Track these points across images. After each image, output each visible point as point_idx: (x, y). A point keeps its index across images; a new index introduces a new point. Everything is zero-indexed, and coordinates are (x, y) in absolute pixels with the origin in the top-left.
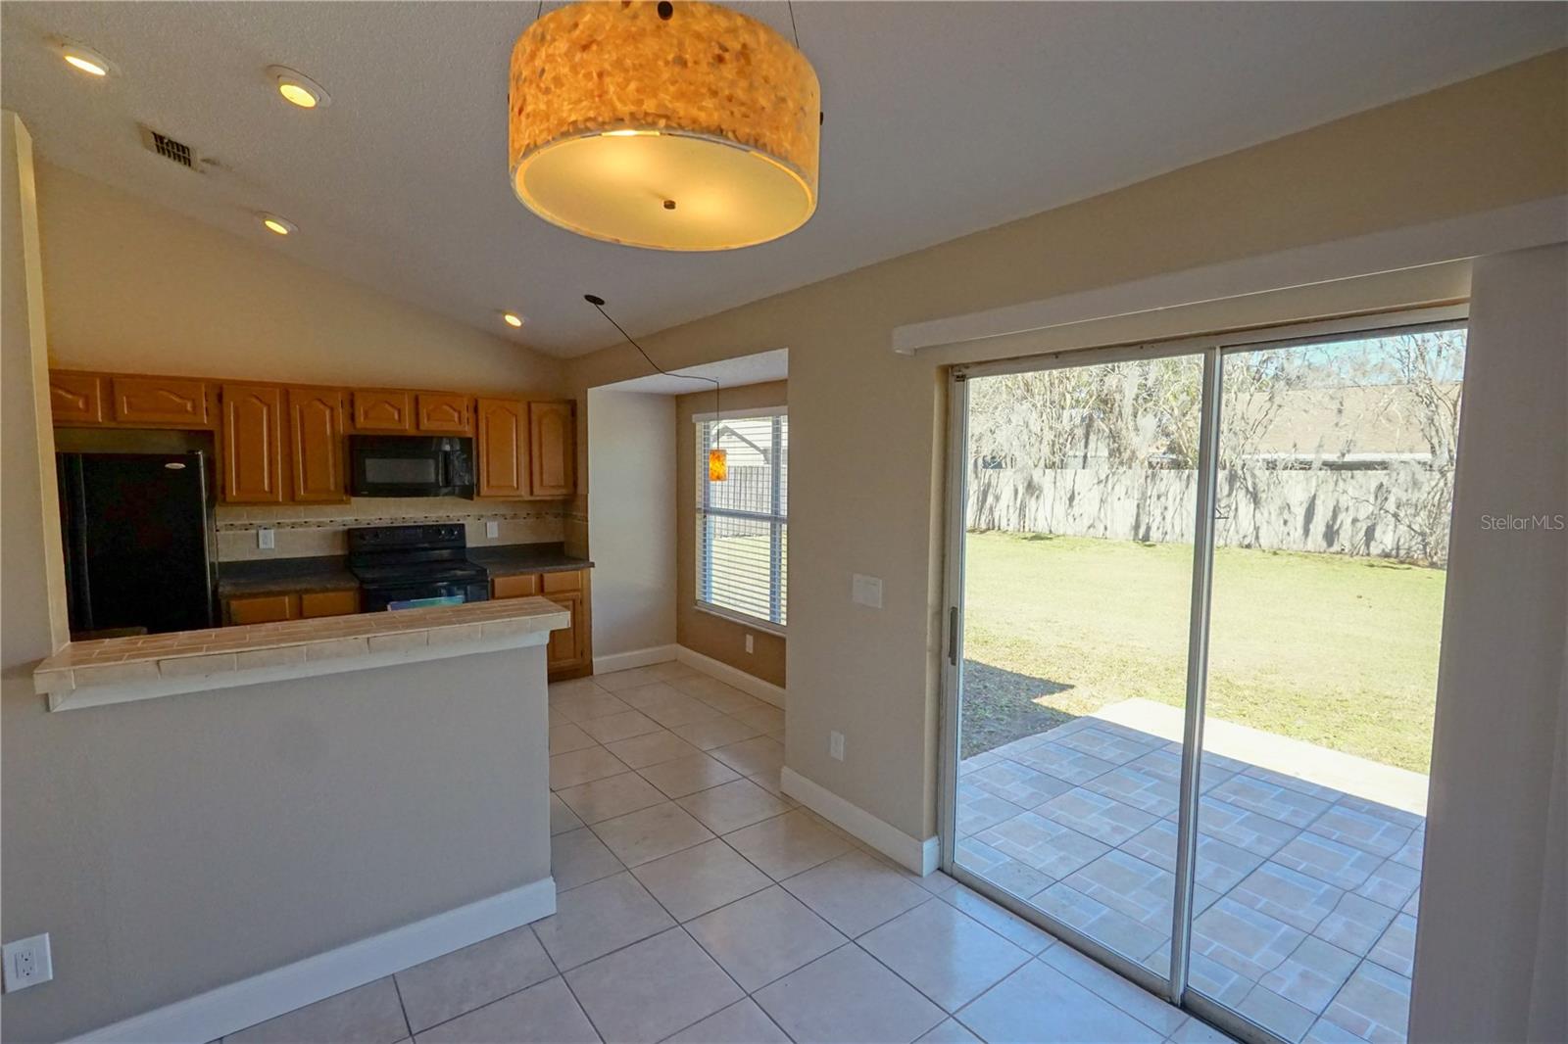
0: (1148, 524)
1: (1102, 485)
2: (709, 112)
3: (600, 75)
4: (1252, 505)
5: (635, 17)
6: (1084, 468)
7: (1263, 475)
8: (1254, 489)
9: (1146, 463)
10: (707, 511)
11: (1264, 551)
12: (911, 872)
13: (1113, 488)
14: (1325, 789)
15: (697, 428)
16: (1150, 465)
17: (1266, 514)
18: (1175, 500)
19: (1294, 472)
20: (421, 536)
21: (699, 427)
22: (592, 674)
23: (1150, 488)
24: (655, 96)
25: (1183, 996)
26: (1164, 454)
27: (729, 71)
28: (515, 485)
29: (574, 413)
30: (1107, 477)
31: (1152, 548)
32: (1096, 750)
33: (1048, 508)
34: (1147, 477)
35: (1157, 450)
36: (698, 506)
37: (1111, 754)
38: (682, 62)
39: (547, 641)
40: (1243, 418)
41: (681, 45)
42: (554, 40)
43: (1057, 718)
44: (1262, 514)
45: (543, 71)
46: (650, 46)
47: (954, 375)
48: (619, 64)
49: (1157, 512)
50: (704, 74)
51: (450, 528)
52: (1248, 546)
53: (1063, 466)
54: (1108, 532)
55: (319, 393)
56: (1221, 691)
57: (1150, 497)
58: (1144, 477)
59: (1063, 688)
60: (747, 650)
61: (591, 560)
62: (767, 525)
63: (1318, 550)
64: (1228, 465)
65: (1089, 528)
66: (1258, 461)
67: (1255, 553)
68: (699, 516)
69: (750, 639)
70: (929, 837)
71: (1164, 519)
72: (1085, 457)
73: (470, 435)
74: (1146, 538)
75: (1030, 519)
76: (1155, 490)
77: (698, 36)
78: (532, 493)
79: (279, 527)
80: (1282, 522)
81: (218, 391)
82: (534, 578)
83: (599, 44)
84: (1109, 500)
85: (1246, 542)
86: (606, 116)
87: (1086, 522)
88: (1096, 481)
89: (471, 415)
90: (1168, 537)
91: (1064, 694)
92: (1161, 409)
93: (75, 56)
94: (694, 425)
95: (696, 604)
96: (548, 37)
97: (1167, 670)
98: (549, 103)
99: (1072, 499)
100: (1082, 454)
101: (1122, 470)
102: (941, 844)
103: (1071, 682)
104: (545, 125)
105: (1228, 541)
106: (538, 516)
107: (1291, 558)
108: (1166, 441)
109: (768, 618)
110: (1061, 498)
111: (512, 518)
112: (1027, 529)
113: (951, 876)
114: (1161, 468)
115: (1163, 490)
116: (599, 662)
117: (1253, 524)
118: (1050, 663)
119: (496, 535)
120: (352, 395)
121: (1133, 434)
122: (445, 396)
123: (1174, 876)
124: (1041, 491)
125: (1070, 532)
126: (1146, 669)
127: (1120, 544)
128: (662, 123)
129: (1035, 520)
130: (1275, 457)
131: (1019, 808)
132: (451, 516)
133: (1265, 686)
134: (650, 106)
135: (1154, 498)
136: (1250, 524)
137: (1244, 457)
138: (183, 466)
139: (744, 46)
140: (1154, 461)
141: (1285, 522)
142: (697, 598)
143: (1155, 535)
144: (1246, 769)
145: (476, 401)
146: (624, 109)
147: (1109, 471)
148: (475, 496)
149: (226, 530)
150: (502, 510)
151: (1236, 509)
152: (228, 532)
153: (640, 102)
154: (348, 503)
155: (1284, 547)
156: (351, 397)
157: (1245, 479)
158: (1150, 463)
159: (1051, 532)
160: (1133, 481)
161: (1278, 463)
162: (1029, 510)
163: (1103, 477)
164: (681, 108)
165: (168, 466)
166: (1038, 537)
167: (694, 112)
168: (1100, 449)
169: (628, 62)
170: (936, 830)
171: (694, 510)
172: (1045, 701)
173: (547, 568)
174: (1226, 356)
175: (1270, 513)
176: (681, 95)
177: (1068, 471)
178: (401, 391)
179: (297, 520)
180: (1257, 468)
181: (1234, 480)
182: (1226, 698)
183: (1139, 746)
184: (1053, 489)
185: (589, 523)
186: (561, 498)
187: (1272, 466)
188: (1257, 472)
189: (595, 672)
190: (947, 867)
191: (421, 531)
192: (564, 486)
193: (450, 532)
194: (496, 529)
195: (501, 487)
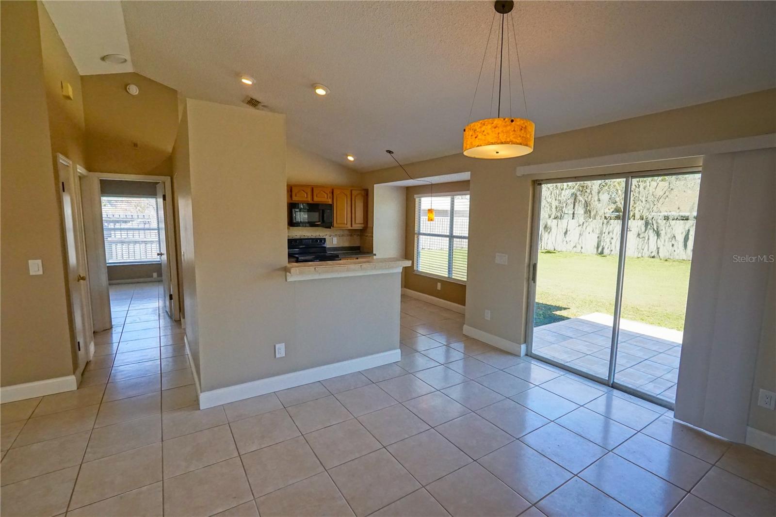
0: (603, 246)
1: (581, 227)
2: (519, 140)
3: (498, 134)
4: (656, 237)
5: (506, 122)
6: (573, 219)
7: (662, 223)
8: (657, 229)
9: (603, 217)
10: (420, 234)
11: (661, 259)
12: (517, 355)
13: (586, 228)
14: (673, 342)
16: (605, 218)
17: (663, 241)
18: (617, 234)
19: (678, 221)
21: (417, 200)
23: (604, 229)
24: (509, 137)
25: (612, 384)
26: (613, 212)
27: (523, 131)
28: (346, 223)
29: (367, 194)
30: (583, 223)
31: (604, 257)
32: (580, 328)
33: (554, 238)
34: (603, 223)
35: (609, 210)
36: (416, 232)
37: (587, 329)
38: (514, 131)
39: (401, 271)
40: (653, 195)
41: (515, 127)
42: (487, 125)
43: (562, 318)
44: (661, 241)
45: (484, 131)
46: (509, 128)
47: (537, 183)
48: (502, 131)
49: (608, 240)
50: (518, 133)
51: (321, 239)
52: (653, 257)
53: (561, 218)
54: (583, 250)
56: (634, 312)
57: (604, 233)
58: (601, 224)
59: (565, 309)
60: (438, 289)
61: (374, 253)
62: (448, 239)
63: (688, 259)
64: (644, 217)
65: (574, 247)
66: (660, 216)
67: (657, 260)
68: (416, 236)
69: (439, 285)
70: (523, 344)
71: (611, 243)
72: (574, 214)
73: (330, 203)
74: (602, 253)
75: (544, 243)
76: (607, 230)
77: (518, 125)
78: (352, 226)
80: (671, 245)
83: (498, 127)
84: (584, 234)
85: (653, 255)
86: (499, 142)
87: (573, 245)
88: (578, 225)
89: (331, 194)
90: (613, 252)
91: (565, 311)
92: (611, 190)
93: (247, 79)
94: (415, 199)
95: (414, 272)
96: (486, 124)
97: (610, 304)
98: (485, 138)
99: (566, 233)
100: (572, 212)
101: (590, 220)
102: (527, 347)
103: (569, 307)
104: (484, 142)
105: (643, 254)
106: (351, 235)
107: (674, 263)
108: (614, 206)
109: (447, 276)
110: (560, 233)
111: (343, 236)
112: (543, 248)
113: (531, 357)
114: (611, 219)
115: (611, 229)
117: (656, 246)
118: (559, 301)
119: (336, 243)
121: (597, 203)
122: (322, 187)
123: (609, 362)
124: (551, 230)
125: (564, 250)
126: (601, 303)
127: (589, 255)
128: (511, 143)
129: (547, 243)
130: (669, 214)
131: (552, 343)
132: (322, 235)
133: (653, 311)
134: (508, 140)
135: (607, 233)
136: (655, 246)
137: (653, 214)
139: (526, 126)
140: (607, 216)
141: (673, 245)
142: (415, 269)
143: (606, 251)
144: (641, 336)
145: (333, 189)
146: (503, 141)
147: (584, 221)
148: (331, 227)
150: (339, 233)
151: (648, 239)
153: (506, 139)
155: (672, 258)
156: (292, 188)
157: (653, 224)
158: (605, 217)
159: (555, 250)
160: (596, 225)
161: (670, 217)
162: (544, 239)
163: (581, 223)
164: (514, 140)
166: (549, 252)
167: (517, 140)
168: (580, 210)
169: (504, 131)
170: (525, 342)
171: (414, 234)
172: (558, 313)
174: (633, 179)
175: (665, 241)
176: (514, 138)
177: (564, 220)
178: (307, 186)
180: (659, 219)
181: (648, 226)
182: (635, 314)
183: (598, 329)
184: (556, 229)
185: (374, 238)
186: (361, 228)
187: (667, 218)
188: (659, 221)
190: (529, 354)
191: (311, 240)
192: (363, 223)
193: (321, 241)
194: (336, 241)
195: (341, 223)
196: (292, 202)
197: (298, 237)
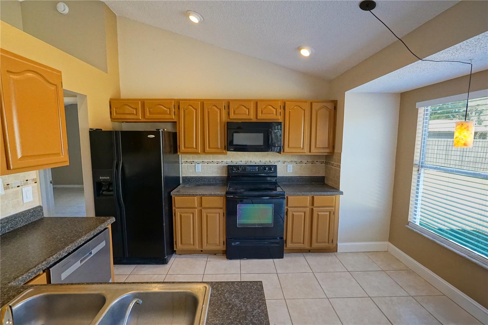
10: (421, 166)
15: (419, 111)
20: (257, 170)
22: (337, 252)
28: (302, 146)
29: (335, 108)
36: (415, 163)
51: (270, 167)
55: (215, 103)
61: (341, 189)
68: (415, 169)
73: (280, 121)
78: (310, 152)
79: (203, 163)
81: (178, 104)
82: (309, 198)
89: (282, 110)
95: (408, 224)
106: (313, 163)
111: (300, 163)
116: (341, 246)
119: (292, 171)
120: (229, 103)
122: (269, 102)
132: (271, 161)
138: (154, 136)
145: (285, 103)
148: (282, 152)
149: (185, 163)
150: (295, 159)
152: (185, 164)
154: (226, 154)
156: (228, 104)
165: (149, 136)
171: (412, 166)
173: (316, 193)
178: (249, 101)
179: (209, 160)
186: (325, 154)
189: (338, 251)
191: (257, 168)
192: (328, 148)
193: (270, 169)
194: (291, 168)
195: (295, 148)
196: (229, 121)
197: (243, 163)
